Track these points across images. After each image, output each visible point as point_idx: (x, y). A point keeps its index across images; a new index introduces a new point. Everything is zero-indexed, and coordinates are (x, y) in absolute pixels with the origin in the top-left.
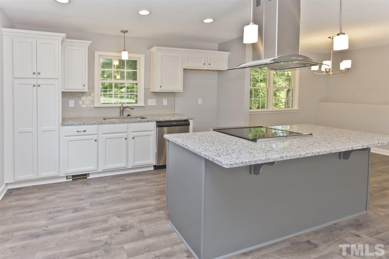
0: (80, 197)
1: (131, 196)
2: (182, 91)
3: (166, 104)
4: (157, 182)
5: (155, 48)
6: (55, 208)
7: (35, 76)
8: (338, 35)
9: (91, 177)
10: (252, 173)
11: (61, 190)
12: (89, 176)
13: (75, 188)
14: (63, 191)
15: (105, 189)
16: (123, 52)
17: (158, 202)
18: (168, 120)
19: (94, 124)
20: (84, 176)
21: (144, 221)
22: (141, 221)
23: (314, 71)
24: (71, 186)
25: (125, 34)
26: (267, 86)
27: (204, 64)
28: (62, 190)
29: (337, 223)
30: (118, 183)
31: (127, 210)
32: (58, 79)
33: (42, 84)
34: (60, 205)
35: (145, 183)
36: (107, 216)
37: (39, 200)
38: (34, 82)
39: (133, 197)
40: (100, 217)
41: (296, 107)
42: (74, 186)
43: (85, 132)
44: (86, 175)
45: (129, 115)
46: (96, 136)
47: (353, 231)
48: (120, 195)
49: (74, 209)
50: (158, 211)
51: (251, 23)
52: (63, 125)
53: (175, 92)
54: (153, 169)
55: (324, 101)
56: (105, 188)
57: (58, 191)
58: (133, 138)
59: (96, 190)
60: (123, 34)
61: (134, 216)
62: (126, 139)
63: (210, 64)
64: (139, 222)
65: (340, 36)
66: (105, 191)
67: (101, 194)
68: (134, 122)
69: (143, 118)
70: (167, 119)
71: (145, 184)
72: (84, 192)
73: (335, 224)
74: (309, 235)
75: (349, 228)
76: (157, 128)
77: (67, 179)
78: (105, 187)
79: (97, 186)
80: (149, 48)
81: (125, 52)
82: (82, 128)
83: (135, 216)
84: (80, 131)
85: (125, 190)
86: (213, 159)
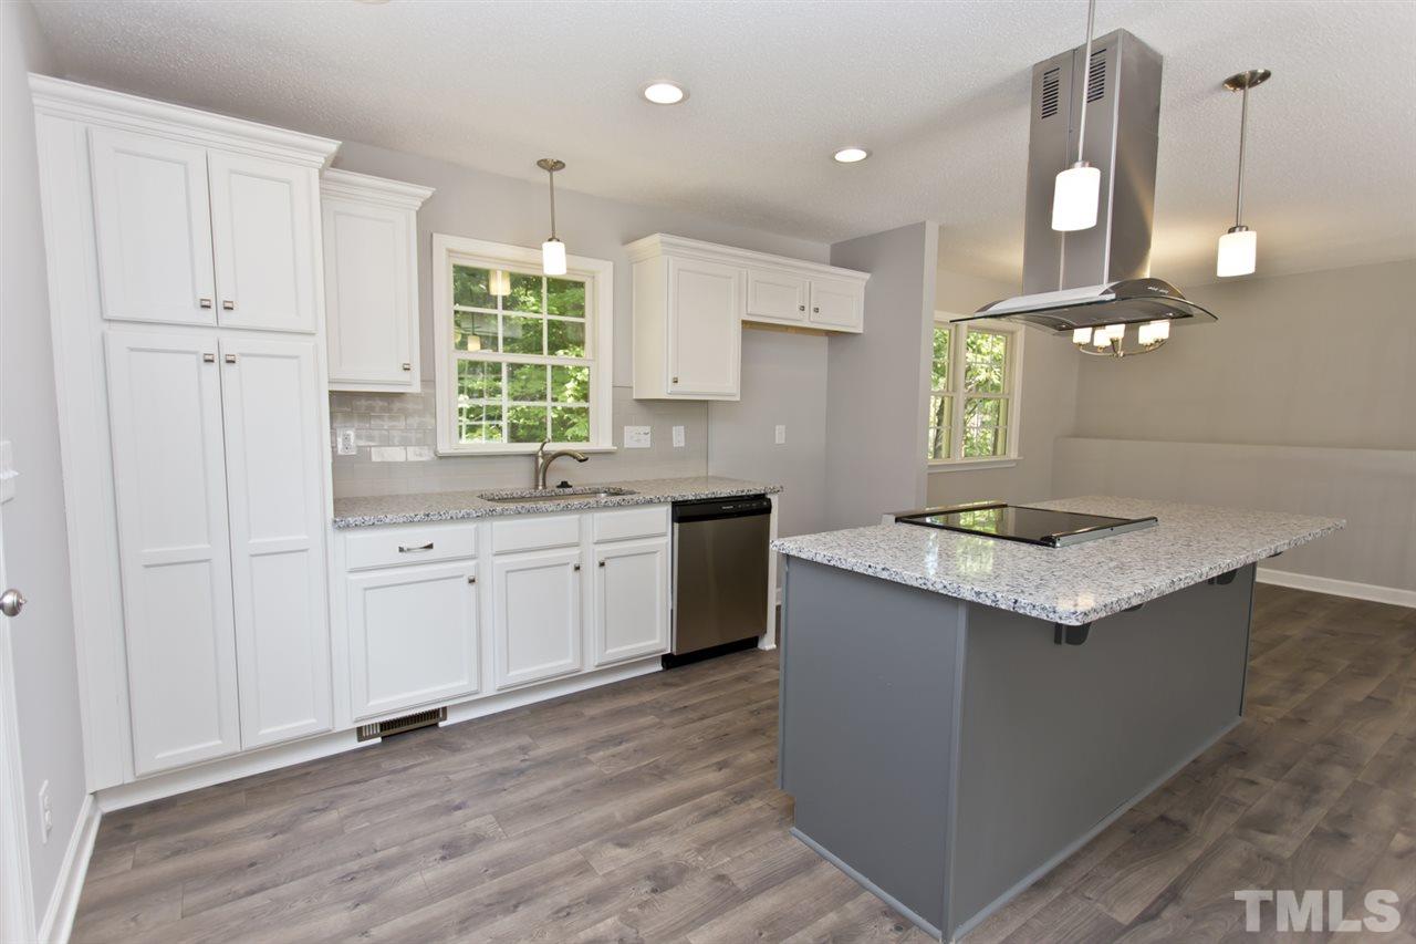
0: (446, 798)
1: (632, 768)
2: (738, 399)
3: (682, 444)
4: (694, 708)
5: (657, 238)
6: (359, 856)
7: (208, 317)
8: (1232, 230)
9: (452, 719)
10: (1063, 641)
11: (350, 783)
12: (445, 719)
13: (405, 769)
14: (364, 786)
15: (527, 757)
16: (547, 245)
17: (726, 772)
18: (709, 496)
19: (463, 517)
20: (424, 722)
21: (713, 842)
22: (704, 846)
23: (1080, 345)
24: (386, 765)
25: (554, 173)
26: (950, 389)
27: (803, 308)
28: (358, 782)
29: (1200, 757)
30: (564, 730)
31: (639, 818)
32: (314, 334)
33: (243, 355)
34: (378, 842)
35: (657, 716)
36: (580, 847)
37: (275, 835)
38: (206, 343)
39: (640, 768)
40: (557, 858)
41: (1013, 454)
42: (399, 764)
43: (431, 551)
44: (434, 714)
45: (564, 485)
46: (472, 563)
47: (1239, 773)
48: (591, 769)
49: (443, 847)
50: (741, 802)
51: (1078, 164)
52: (341, 524)
53: (707, 401)
54: (661, 668)
55: (1076, 436)
56: (526, 754)
57: (345, 790)
58: (602, 564)
59: (498, 765)
60: (547, 174)
61: (672, 833)
62: (577, 568)
63: (817, 310)
64: (699, 851)
65: (1237, 234)
66: (528, 763)
67: (519, 775)
68: (604, 506)
69: (617, 493)
70: (705, 492)
71: (658, 720)
72: (451, 777)
73: (1194, 761)
74: (1153, 799)
75: (1226, 766)
76: (676, 525)
77: (361, 738)
78: (524, 749)
79: (491, 750)
80: (629, 239)
81: (554, 243)
82: (417, 535)
83: (676, 831)
84: (409, 550)
85: (599, 751)
86: (1016, 602)
